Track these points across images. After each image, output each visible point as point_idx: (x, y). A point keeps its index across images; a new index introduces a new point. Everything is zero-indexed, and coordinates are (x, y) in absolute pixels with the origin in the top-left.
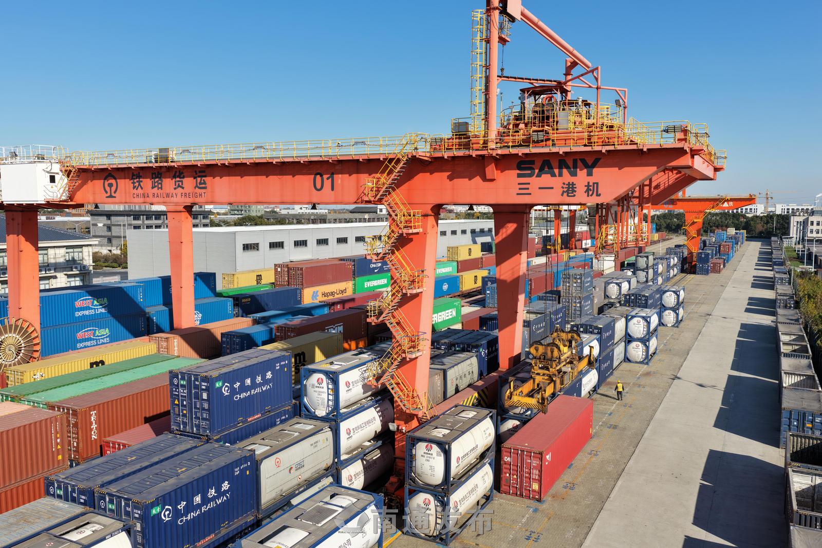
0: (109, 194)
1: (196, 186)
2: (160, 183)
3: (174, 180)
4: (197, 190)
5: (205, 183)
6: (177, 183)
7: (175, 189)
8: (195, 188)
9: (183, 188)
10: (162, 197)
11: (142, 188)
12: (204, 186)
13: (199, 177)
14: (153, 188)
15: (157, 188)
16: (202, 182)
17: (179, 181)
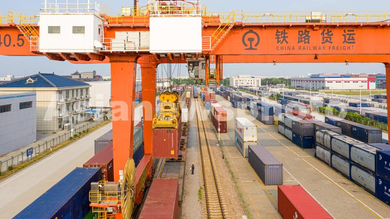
0: (249, 47)
2: (307, 39)
4: (346, 45)
5: (353, 39)
6: (325, 39)
7: (322, 43)
8: (344, 42)
9: (331, 43)
10: (309, 49)
11: (287, 43)
12: (353, 41)
14: (299, 42)
15: (304, 42)
16: (351, 38)
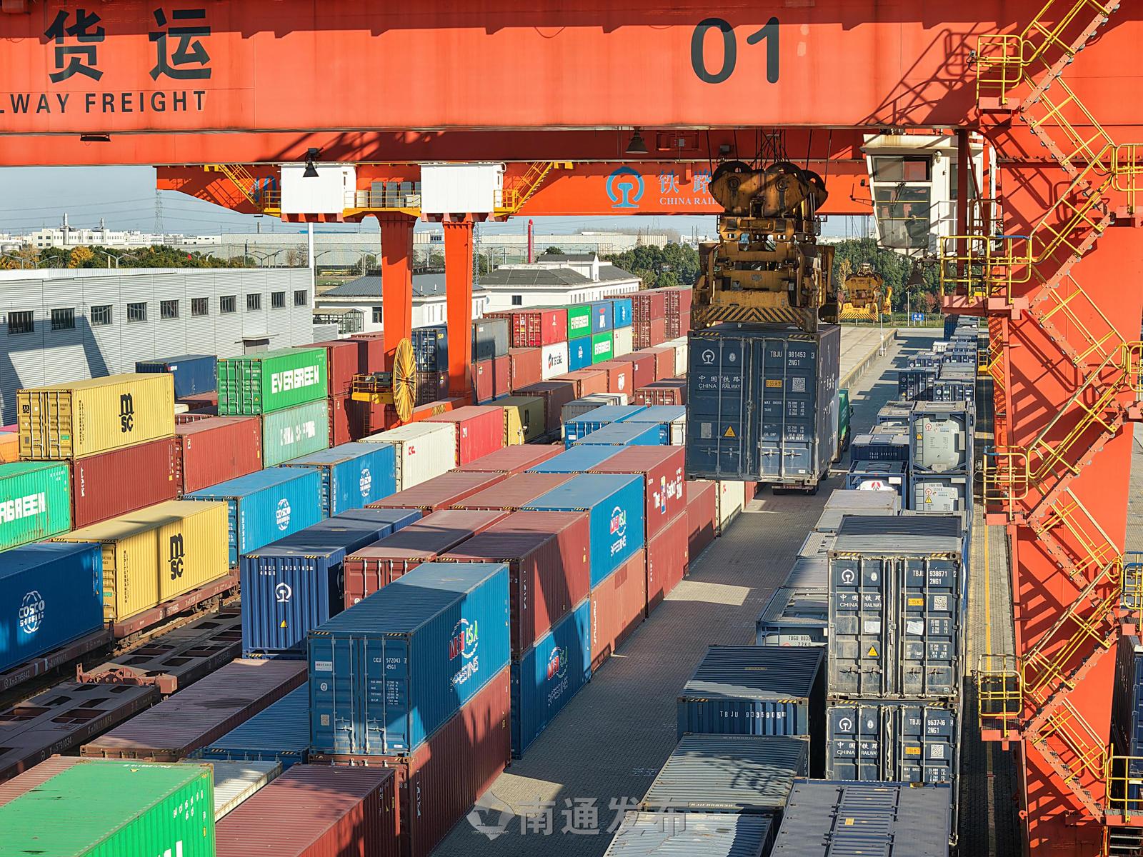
1: (161, 68)
3: (52, 44)
13: (174, 32)
17: (73, 50)
